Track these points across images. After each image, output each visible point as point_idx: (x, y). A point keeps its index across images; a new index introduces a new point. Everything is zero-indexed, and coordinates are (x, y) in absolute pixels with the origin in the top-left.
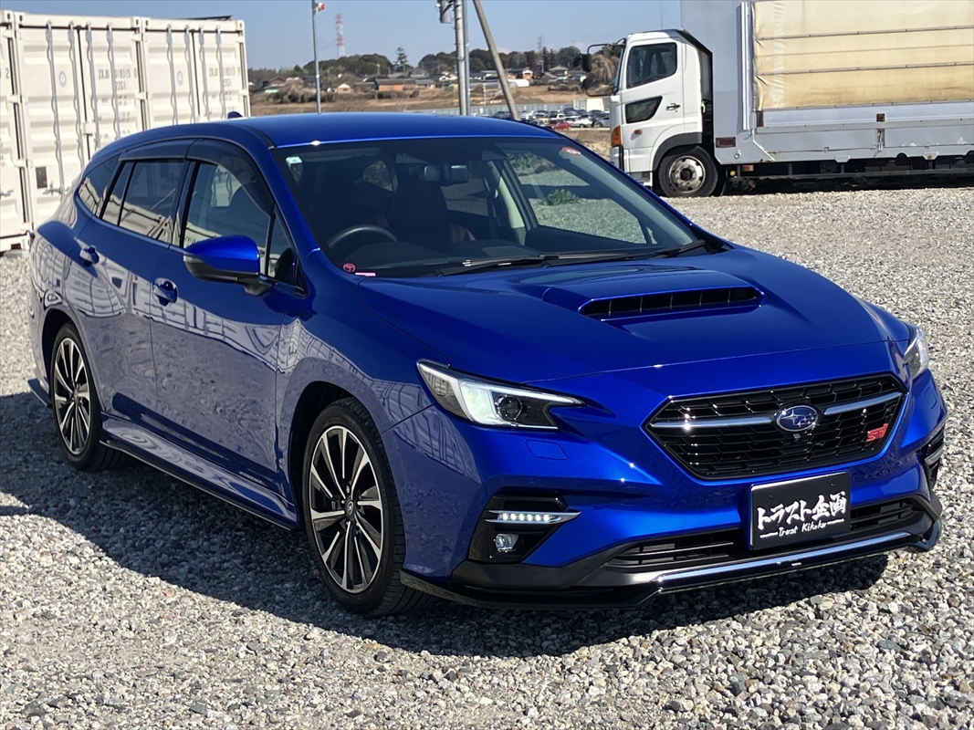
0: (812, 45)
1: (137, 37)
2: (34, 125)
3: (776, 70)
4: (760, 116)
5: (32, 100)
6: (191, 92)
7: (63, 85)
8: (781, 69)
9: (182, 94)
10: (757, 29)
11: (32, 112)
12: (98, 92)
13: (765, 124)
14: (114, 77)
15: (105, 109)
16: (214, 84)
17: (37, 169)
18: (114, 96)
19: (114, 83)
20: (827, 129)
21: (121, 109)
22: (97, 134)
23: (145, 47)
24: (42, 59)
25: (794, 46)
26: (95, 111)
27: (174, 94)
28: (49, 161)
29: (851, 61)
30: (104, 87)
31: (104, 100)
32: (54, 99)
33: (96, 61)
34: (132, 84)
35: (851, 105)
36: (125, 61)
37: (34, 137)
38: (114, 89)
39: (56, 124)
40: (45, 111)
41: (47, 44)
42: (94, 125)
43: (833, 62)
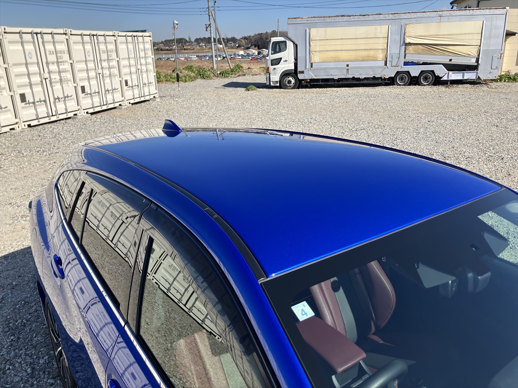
0: (328, 42)
1: (115, 38)
2: (79, 71)
3: (317, 50)
4: (312, 64)
5: (78, 62)
6: (135, 57)
7: (89, 56)
8: (318, 50)
9: (132, 58)
10: (311, 37)
11: (78, 66)
12: (102, 58)
13: (313, 67)
14: (107, 53)
15: (105, 64)
16: (142, 54)
17: (81, 87)
18: (108, 60)
19: (108, 55)
20: (332, 69)
21: (111, 64)
22: (103, 73)
23: (118, 42)
24: (80, 47)
25: (322, 43)
26: (101, 65)
27: (129, 58)
28: (85, 84)
29: (339, 48)
30: (104, 56)
31: (104, 61)
32: (86, 61)
33: (101, 47)
34: (114, 55)
35: (339, 61)
36: (111, 47)
37: (80, 75)
38: (108, 57)
39: (87, 70)
40: (83, 66)
41: (82, 41)
42: (101, 70)
43: (333, 48)
